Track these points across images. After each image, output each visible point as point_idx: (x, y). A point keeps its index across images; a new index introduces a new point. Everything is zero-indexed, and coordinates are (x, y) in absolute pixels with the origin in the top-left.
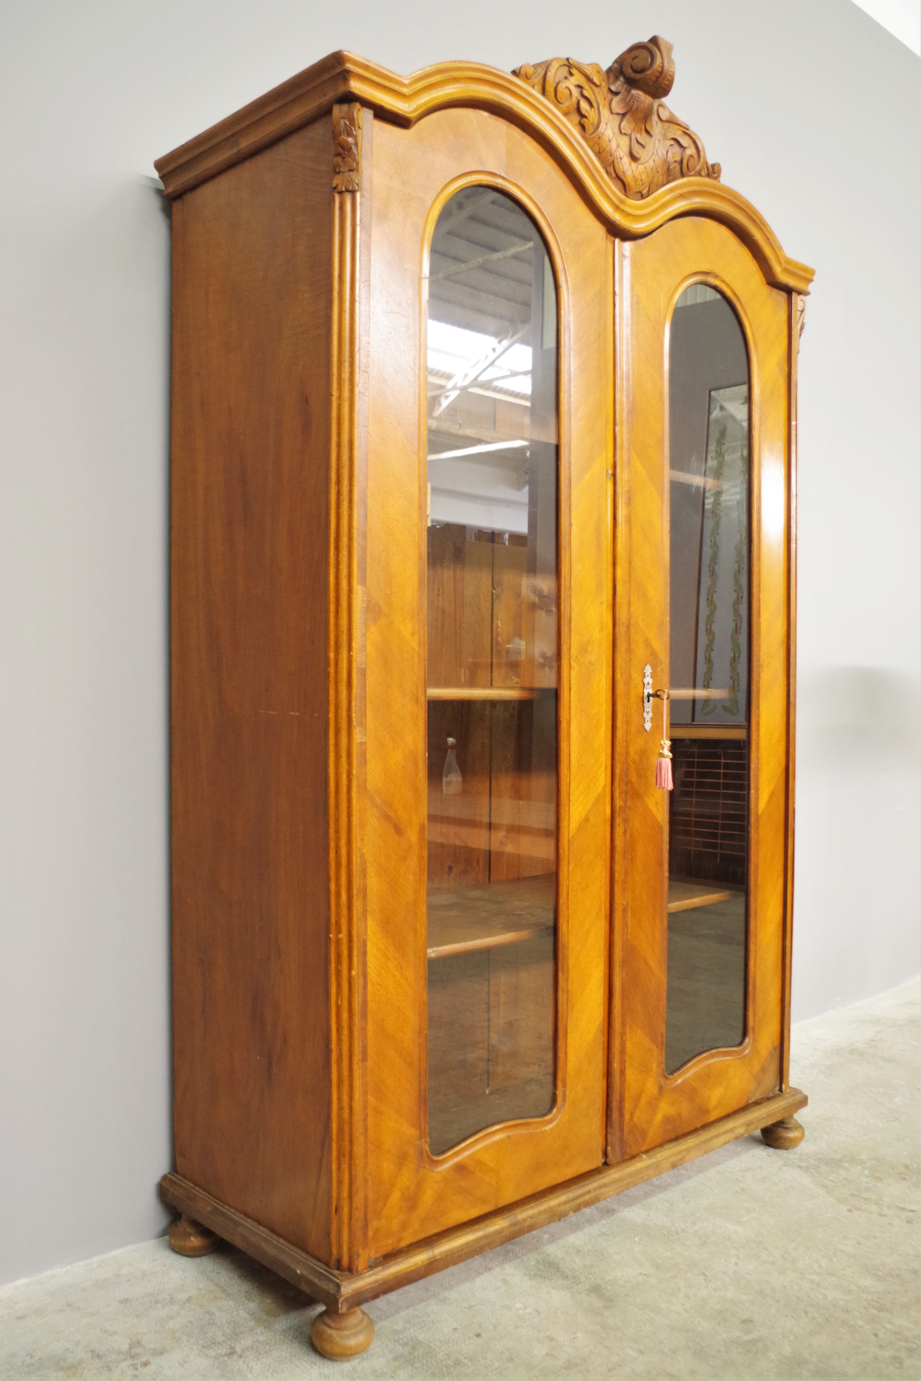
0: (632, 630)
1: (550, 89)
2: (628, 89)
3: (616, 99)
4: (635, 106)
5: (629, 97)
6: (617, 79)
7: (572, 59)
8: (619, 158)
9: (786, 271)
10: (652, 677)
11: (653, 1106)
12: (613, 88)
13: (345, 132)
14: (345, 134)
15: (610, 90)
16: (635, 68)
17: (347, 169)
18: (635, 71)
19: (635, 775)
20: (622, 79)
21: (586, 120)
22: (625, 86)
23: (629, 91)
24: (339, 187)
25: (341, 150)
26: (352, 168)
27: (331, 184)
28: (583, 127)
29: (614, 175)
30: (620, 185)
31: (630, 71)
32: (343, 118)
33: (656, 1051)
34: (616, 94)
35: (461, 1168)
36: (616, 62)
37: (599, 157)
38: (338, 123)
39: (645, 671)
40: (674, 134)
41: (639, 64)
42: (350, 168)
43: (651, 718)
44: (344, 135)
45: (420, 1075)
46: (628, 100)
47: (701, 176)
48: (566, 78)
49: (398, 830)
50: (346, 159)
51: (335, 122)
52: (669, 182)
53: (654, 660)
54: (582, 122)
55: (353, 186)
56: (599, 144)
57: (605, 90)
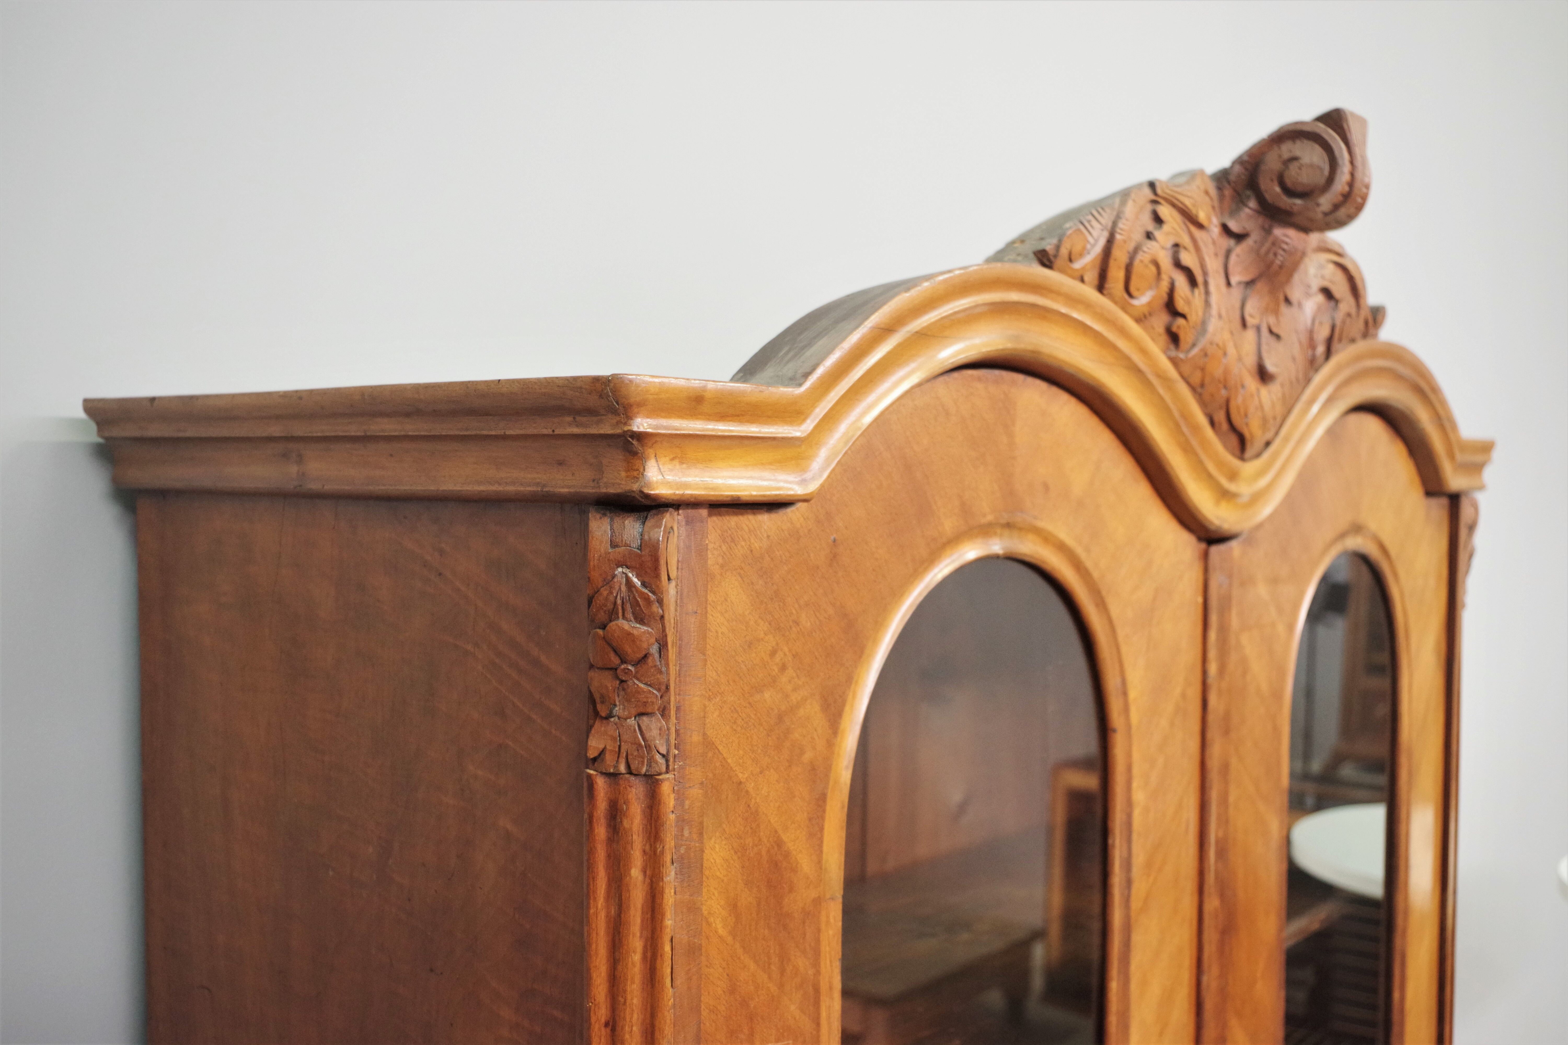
1: (1117, 273)
2: (1267, 226)
3: (1240, 251)
4: (1278, 262)
5: (1267, 245)
6: (1239, 200)
7: (1159, 182)
8: (1238, 388)
9: (1458, 465)
12: (1233, 226)
13: (628, 606)
14: (630, 615)
15: (1225, 229)
16: (1289, 183)
17: (634, 711)
18: (1289, 192)
20: (1253, 204)
21: (1180, 321)
22: (1261, 220)
23: (1268, 231)
24: (609, 758)
25: (616, 660)
26: (649, 710)
27: (585, 746)
28: (1174, 338)
29: (1225, 426)
30: (1234, 440)
31: (1278, 189)
32: (619, 565)
34: (1239, 237)
36: (1239, 161)
37: (1200, 395)
38: (609, 580)
41: (1300, 176)
42: (642, 710)
44: (624, 617)
46: (1264, 250)
47: (1356, 341)
48: (1149, 236)
50: (630, 683)
51: (595, 575)
54: (1174, 329)
55: (651, 760)
56: (1203, 369)
57: (1216, 230)
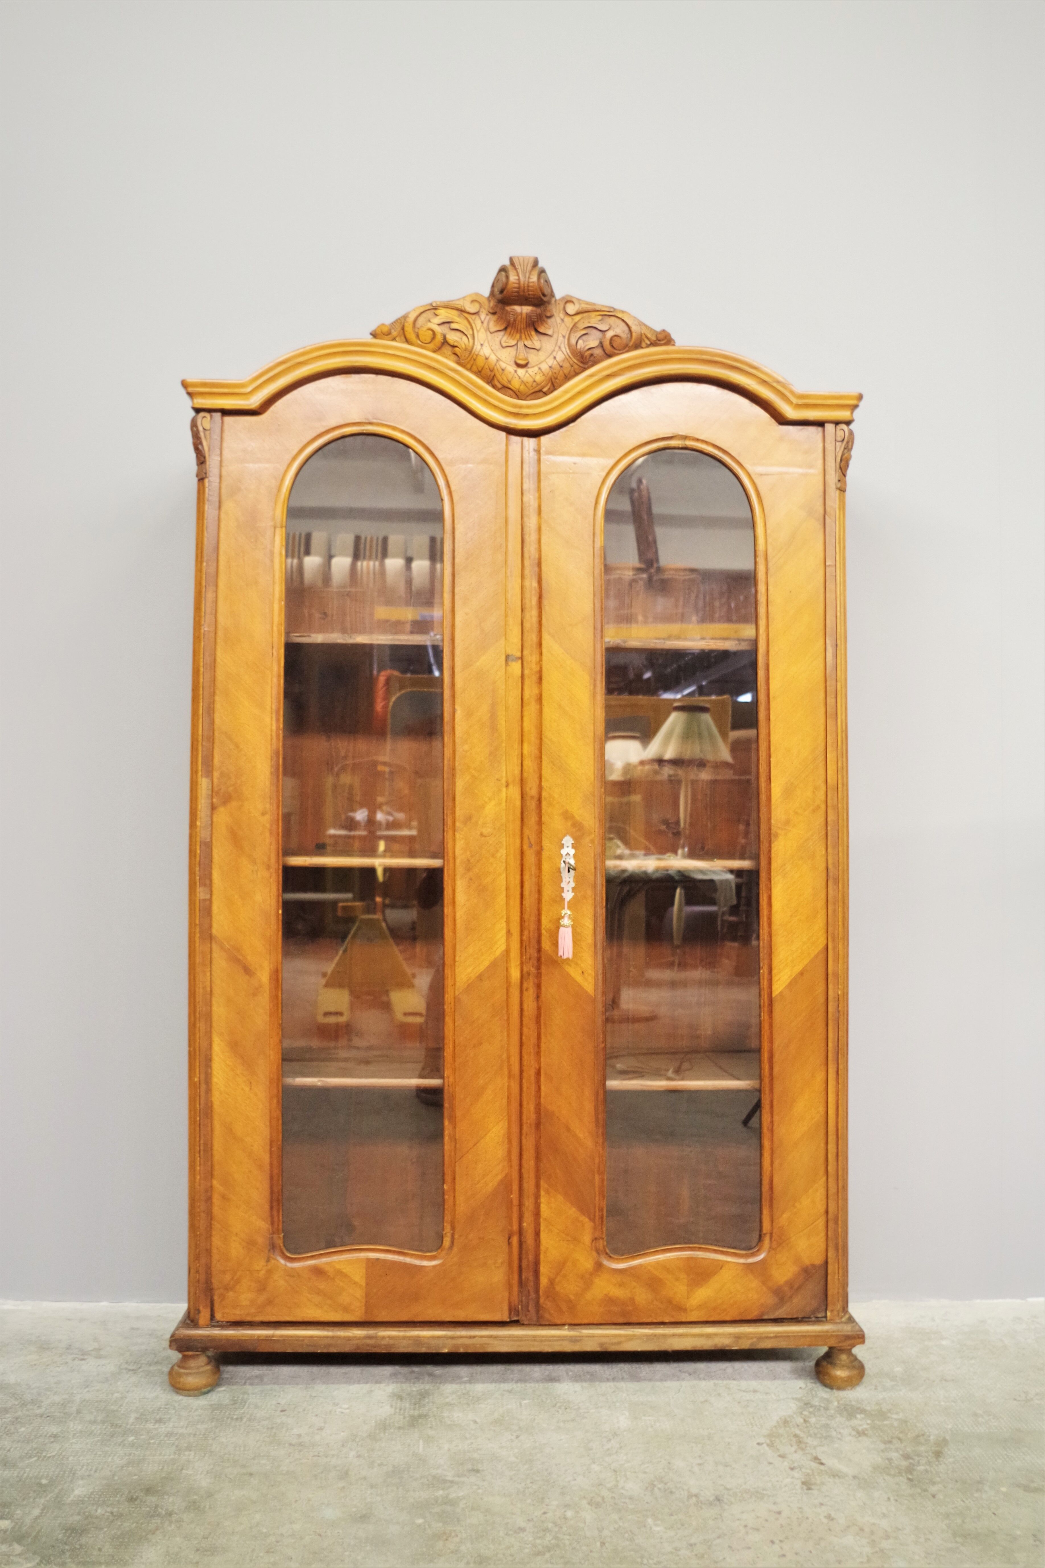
0: (544, 803)
1: (411, 336)
2: (502, 307)
4: (517, 319)
5: (504, 314)
7: (436, 302)
8: (500, 370)
9: (798, 406)
10: (573, 847)
11: (587, 1281)
15: (489, 312)
16: (499, 289)
18: (500, 292)
19: (549, 943)
20: (494, 300)
21: (456, 349)
23: (503, 309)
28: (456, 355)
29: (500, 386)
30: (511, 393)
33: (588, 1224)
34: (494, 314)
35: (318, 1272)
37: (480, 375)
39: (563, 842)
40: (589, 322)
41: (500, 285)
43: (573, 889)
45: (271, 1178)
47: (642, 348)
48: (429, 320)
49: (247, 971)
52: (584, 369)
53: (578, 831)
54: (453, 352)
55: (202, 475)
56: (476, 364)
57: (484, 314)
